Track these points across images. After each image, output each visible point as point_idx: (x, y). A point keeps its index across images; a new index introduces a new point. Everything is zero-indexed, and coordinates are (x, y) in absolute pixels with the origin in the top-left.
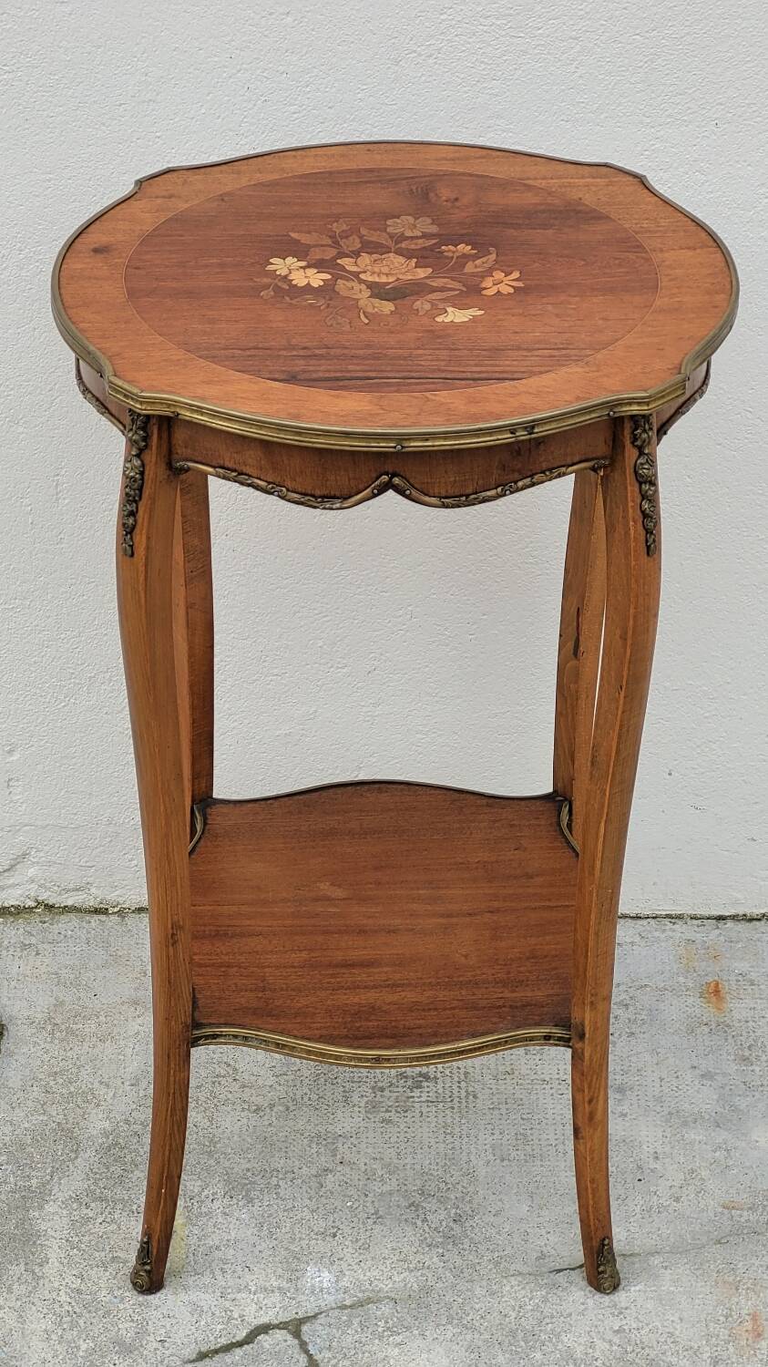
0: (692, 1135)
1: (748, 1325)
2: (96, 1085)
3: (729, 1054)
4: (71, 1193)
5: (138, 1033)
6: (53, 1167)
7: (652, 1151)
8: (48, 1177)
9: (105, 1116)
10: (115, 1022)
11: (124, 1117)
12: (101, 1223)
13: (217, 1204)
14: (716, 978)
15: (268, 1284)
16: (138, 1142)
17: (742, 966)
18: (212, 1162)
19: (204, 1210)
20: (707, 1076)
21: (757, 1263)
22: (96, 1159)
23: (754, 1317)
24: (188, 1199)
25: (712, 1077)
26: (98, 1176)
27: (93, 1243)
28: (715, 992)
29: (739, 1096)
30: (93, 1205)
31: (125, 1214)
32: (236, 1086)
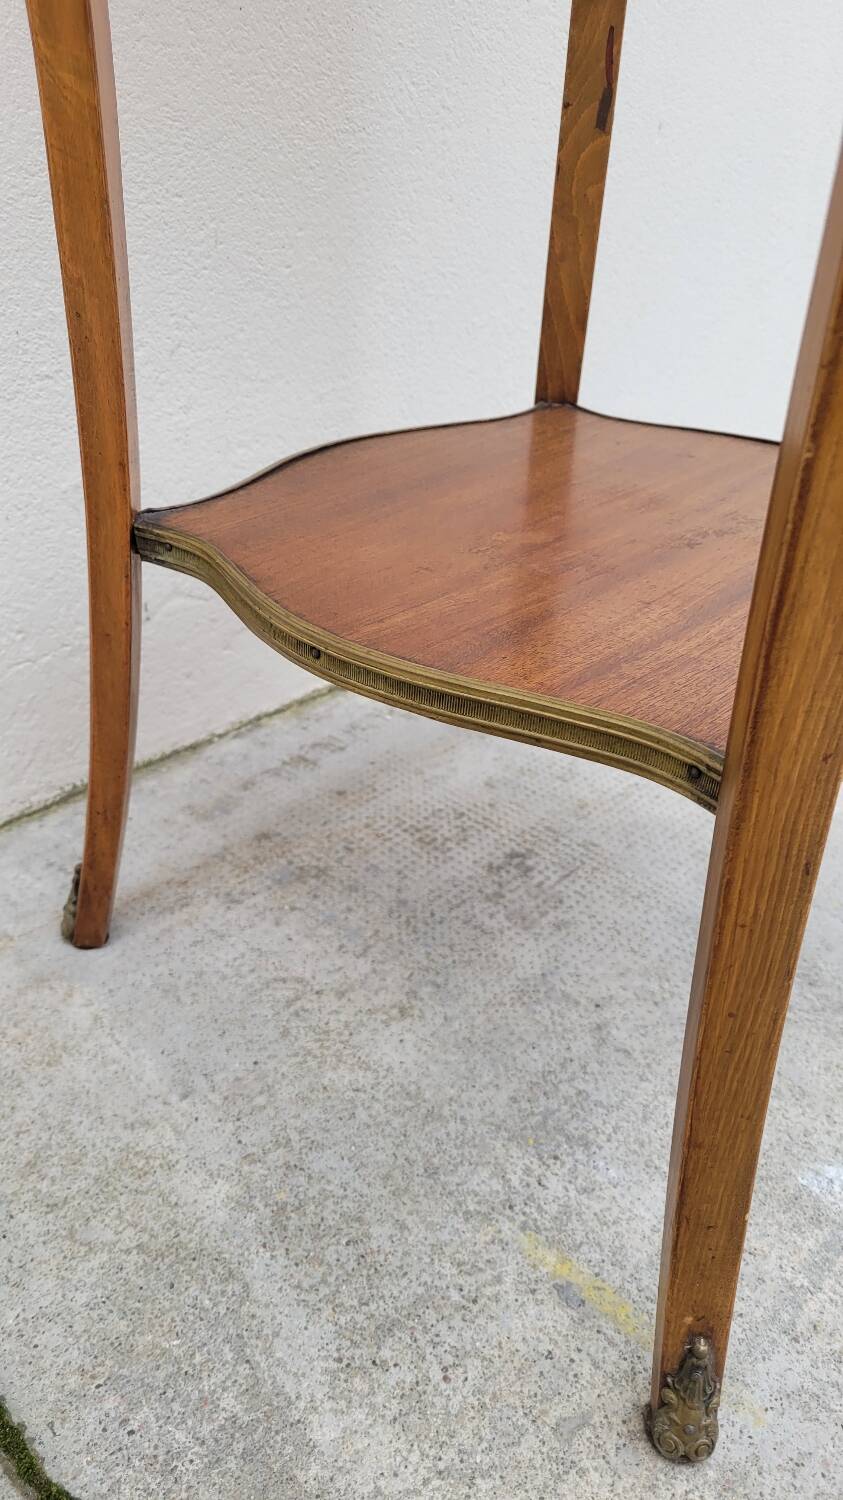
2: (127, 1137)
4: (324, 1364)
5: (97, 1019)
6: (227, 1340)
8: (244, 1369)
9: (203, 1175)
10: (41, 1024)
11: (235, 1156)
12: (446, 1379)
13: (555, 1185)
15: (804, 1254)
16: (310, 1177)
18: (452, 1126)
19: (553, 1209)
22: (282, 1261)
24: (508, 1212)
26: (324, 1291)
27: (486, 1433)
30: (386, 1353)
31: (457, 1322)
32: (331, 1002)
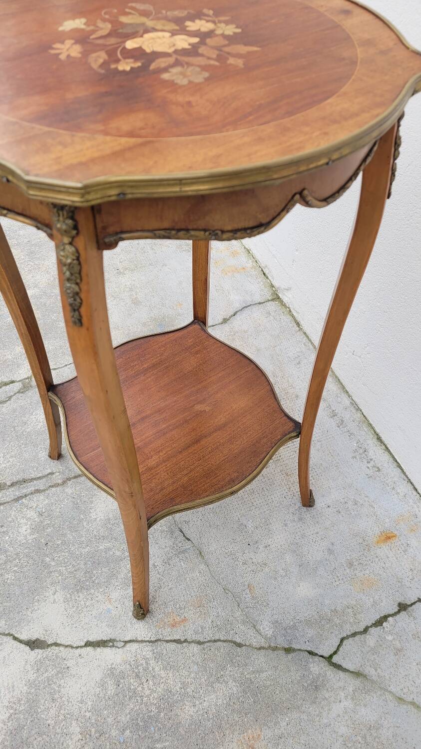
0: (288, 557)
1: (178, 619)
3: (350, 556)
7: (269, 544)
14: (398, 534)
17: (414, 542)
20: (330, 551)
21: (219, 610)
23: (185, 620)
25: (331, 553)
28: (388, 537)
29: (325, 569)
